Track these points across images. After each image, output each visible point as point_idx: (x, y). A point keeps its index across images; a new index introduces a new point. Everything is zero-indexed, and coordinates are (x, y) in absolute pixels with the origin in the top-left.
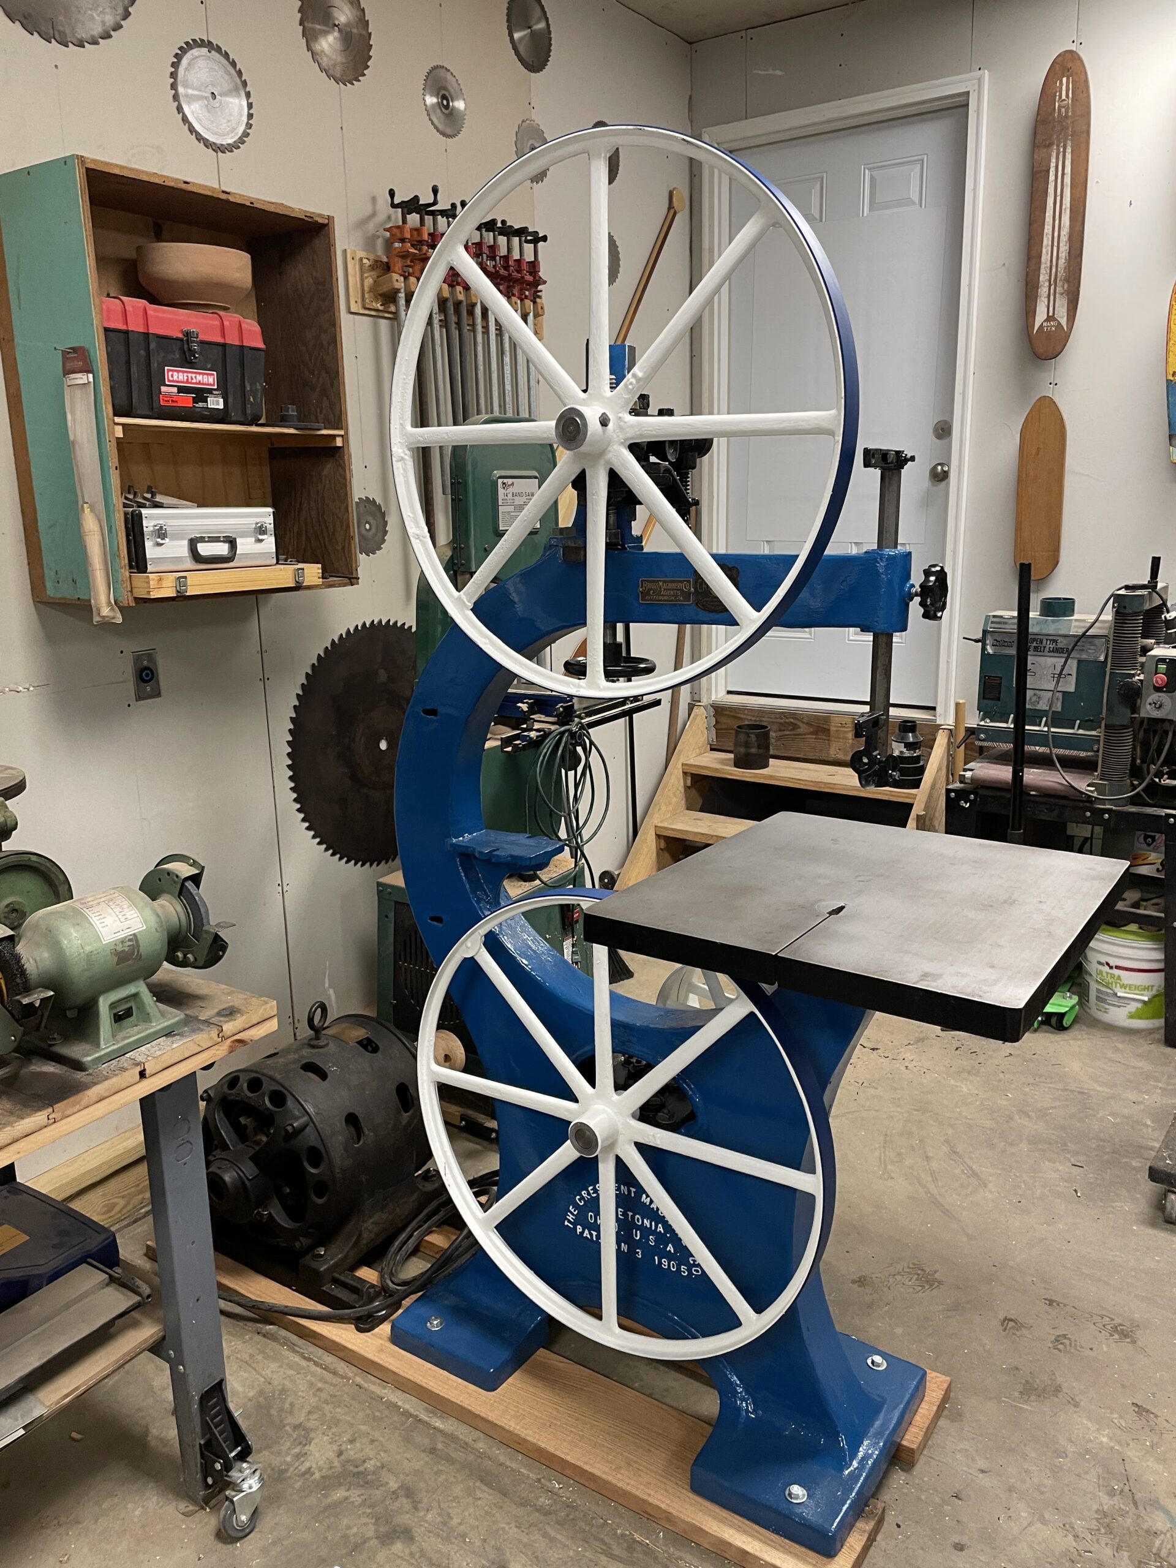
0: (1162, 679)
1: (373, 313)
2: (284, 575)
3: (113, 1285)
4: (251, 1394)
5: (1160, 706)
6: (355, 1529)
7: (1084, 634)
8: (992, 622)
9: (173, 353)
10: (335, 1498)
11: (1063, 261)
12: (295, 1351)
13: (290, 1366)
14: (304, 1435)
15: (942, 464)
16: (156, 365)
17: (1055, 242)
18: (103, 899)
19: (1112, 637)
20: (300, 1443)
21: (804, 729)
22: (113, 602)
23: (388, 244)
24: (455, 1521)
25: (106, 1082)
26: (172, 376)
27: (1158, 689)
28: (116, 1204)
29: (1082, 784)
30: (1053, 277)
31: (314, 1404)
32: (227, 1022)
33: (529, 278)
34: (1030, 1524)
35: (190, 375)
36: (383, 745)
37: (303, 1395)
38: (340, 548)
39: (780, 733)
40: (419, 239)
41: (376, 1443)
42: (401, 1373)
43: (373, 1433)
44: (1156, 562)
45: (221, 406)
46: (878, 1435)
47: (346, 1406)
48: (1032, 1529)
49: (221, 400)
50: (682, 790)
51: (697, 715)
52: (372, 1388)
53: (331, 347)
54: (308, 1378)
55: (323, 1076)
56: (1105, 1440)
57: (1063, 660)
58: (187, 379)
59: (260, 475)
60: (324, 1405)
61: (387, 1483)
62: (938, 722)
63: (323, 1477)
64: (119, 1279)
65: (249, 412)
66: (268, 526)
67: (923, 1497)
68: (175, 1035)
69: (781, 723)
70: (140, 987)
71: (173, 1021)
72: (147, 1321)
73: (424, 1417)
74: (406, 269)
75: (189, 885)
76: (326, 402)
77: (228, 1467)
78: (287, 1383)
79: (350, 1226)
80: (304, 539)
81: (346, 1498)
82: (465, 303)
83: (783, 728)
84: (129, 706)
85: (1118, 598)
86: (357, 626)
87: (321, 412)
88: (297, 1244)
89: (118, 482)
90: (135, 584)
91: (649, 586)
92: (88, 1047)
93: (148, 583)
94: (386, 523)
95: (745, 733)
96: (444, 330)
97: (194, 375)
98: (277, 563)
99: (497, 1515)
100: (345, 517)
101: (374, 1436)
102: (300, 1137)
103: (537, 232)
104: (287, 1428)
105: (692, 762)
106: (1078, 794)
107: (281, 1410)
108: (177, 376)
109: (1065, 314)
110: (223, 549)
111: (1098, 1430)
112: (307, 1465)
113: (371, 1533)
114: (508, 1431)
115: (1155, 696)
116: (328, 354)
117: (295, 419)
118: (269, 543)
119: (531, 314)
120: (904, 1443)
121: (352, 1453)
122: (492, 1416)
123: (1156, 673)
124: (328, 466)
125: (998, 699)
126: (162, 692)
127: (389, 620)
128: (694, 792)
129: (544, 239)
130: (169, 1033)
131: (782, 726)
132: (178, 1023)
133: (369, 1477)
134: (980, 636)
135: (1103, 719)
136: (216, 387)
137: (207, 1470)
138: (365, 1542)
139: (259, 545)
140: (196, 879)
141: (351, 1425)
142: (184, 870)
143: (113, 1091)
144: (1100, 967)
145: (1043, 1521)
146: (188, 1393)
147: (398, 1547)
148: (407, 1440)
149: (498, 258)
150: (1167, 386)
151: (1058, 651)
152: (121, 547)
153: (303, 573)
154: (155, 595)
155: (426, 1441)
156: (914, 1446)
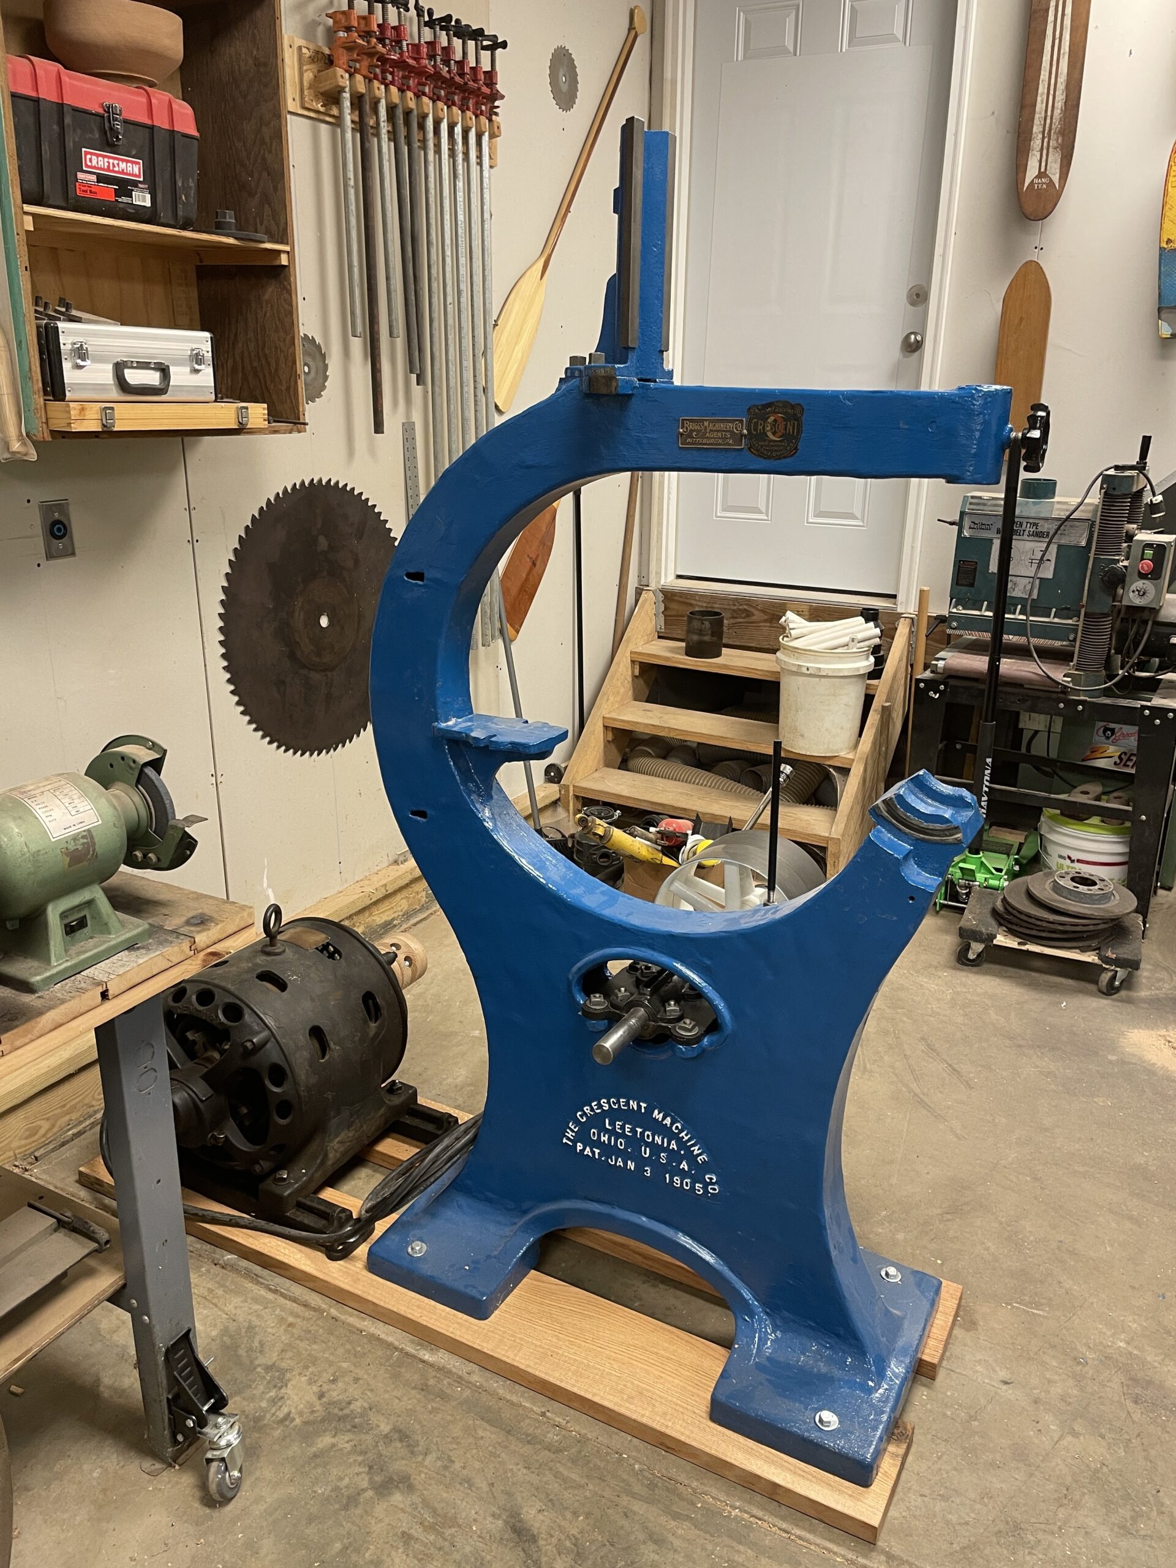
0: (1148, 566)
1: (312, 115)
2: (225, 414)
3: (62, 1230)
4: (214, 1333)
5: (1144, 594)
6: (346, 1481)
7: (1068, 517)
8: (971, 504)
9: (92, 131)
10: (320, 1446)
11: (1059, 111)
12: (258, 1283)
13: (256, 1300)
14: (279, 1377)
15: (915, 333)
16: (71, 144)
17: (1051, 91)
18: (47, 788)
19: (1097, 523)
20: (275, 1386)
21: (758, 616)
22: (24, 434)
23: (331, 33)
24: (457, 1465)
25: (62, 1007)
26: (91, 160)
27: (1142, 576)
28: (40, 1127)
29: (1059, 674)
30: (1047, 129)
31: (287, 1341)
32: (199, 932)
33: (486, 90)
34: (1061, 1438)
35: (111, 161)
36: (324, 622)
37: (274, 1331)
38: (284, 388)
39: (733, 621)
40: (367, 29)
41: (361, 1381)
42: (382, 1304)
43: (356, 1371)
44: (1146, 441)
45: (148, 204)
46: (904, 1351)
47: (323, 1342)
48: (1064, 1443)
49: (148, 196)
50: (630, 679)
51: (646, 600)
52: (351, 1320)
53: (274, 144)
54: (277, 1313)
55: (282, 986)
56: (1122, 1344)
57: (1045, 545)
58: (109, 166)
59: (188, 295)
60: (298, 1342)
61: (378, 1426)
62: (899, 610)
63: (305, 1423)
64: (68, 1223)
65: (180, 213)
66: (206, 354)
67: (949, 1413)
68: (138, 948)
69: (734, 610)
70: (96, 893)
71: (135, 932)
72: (103, 1269)
73: (410, 1349)
74: (351, 64)
75: (149, 771)
76: (267, 211)
77: (202, 1422)
78: (254, 1319)
79: (313, 1146)
80: (240, 375)
81: (333, 1445)
82: (415, 112)
83: (735, 615)
84: (39, 565)
85: (1107, 479)
86: (295, 484)
87: (261, 224)
88: (257, 1168)
89: (29, 286)
90: (51, 414)
91: (691, 426)
92: (36, 964)
93: (69, 412)
94: (326, 367)
95: (699, 619)
96: (392, 144)
97: (116, 162)
98: (215, 401)
99: (503, 1455)
100: (290, 351)
101: (357, 1374)
102: (262, 1051)
103: (495, 36)
104: (259, 1369)
105: (640, 650)
106: (1053, 684)
107: (251, 1349)
108: (96, 161)
109: (1058, 171)
110: (152, 378)
111: (1113, 1335)
112: (285, 1410)
113: (365, 1484)
114: (506, 1363)
115: (1140, 584)
116: (270, 152)
117: (233, 227)
118: (206, 376)
119: (487, 134)
120: (925, 1357)
121: (335, 1394)
122: (487, 1348)
123: (1142, 559)
124: (270, 290)
125: (972, 585)
126: (77, 551)
127: (330, 480)
128: (641, 681)
129: (504, 45)
130: (131, 946)
131: (735, 614)
132: (140, 936)
133: (356, 1420)
134: (957, 518)
135: (1083, 606)
136: (142, 179)
137: (176, 1426)
138: (359, 1494)
139: (195, 377)
140: (157, 765)
141: (331, 1364)
142: (144, 755)
143: (72, 1017)
144: (1061, 861)
145: (1075, 1434)
146: (154, 1345)
147: (397, 1498)
148: (395, 1377)
149: (452, 62)
150: (1160, 255)
151: (1039, 535)
152: (33, 367)
153: (247, 412)
154: (77, 427)
155: (416, 1377)
156: (935, 1361)
